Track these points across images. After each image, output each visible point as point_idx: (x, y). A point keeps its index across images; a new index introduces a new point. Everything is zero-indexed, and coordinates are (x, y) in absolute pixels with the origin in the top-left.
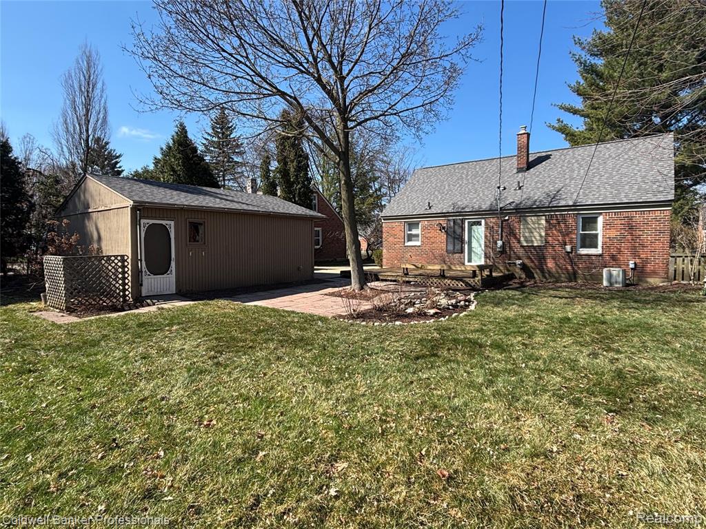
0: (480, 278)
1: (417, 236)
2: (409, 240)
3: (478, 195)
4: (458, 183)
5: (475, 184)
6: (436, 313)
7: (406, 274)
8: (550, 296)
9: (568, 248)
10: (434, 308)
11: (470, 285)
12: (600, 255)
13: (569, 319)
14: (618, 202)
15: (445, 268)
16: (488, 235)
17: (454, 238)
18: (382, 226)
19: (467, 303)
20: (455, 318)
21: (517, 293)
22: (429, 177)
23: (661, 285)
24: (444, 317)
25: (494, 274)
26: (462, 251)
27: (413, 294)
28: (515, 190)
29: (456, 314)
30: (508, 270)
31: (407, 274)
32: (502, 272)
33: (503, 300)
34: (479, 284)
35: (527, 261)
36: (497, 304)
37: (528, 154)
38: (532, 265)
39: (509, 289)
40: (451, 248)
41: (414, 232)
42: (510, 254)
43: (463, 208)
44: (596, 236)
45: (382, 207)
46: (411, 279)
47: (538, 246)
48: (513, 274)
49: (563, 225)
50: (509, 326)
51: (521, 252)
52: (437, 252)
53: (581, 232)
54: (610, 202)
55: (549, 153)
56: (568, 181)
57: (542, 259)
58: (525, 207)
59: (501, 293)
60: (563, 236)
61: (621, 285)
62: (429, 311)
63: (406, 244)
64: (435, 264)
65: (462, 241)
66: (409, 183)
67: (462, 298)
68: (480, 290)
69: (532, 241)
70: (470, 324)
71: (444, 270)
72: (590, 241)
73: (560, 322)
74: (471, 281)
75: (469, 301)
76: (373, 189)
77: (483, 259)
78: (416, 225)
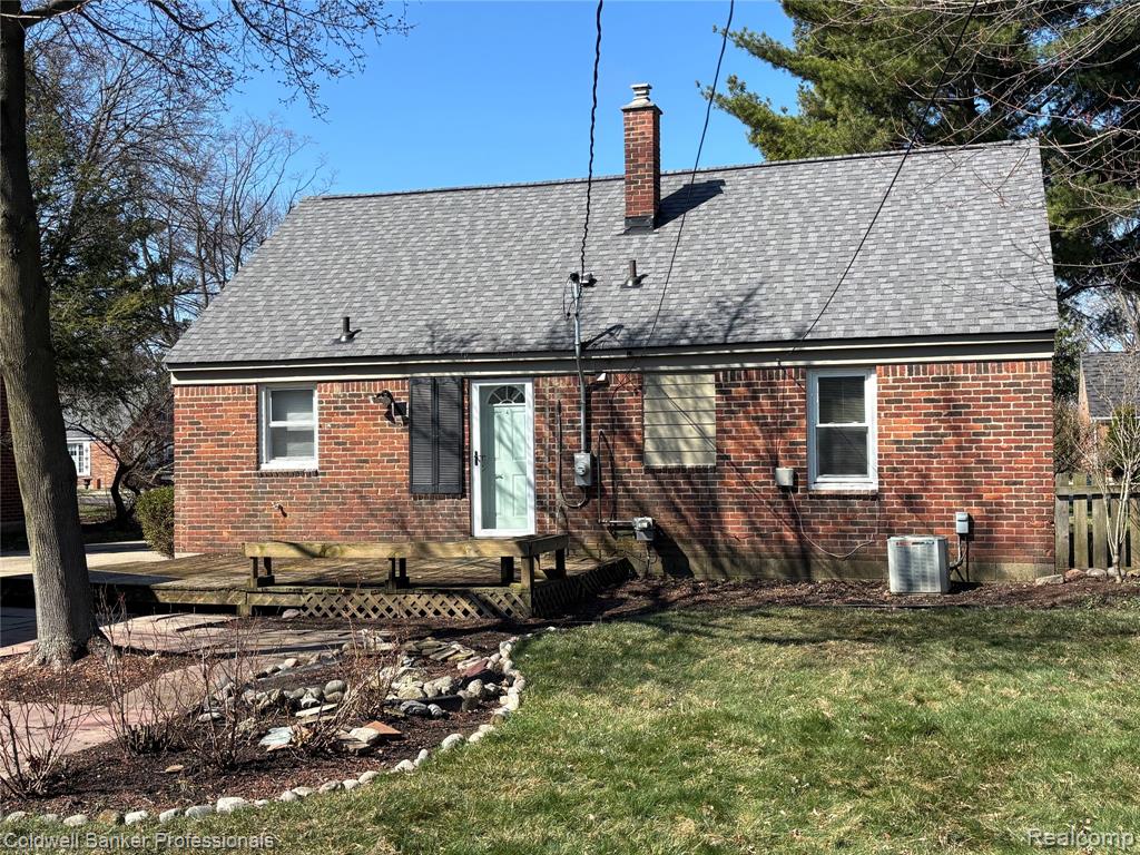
0: (526, 582)
1: (305, 436)
2: (277, 451)
3: (511, 301)
4: (445, 256)
5: (498, 264)
6: (381, 740)
7: (266, 582)
8: (751, 638)
9: (785, 475)
10: (372, 718)
11: (495, 612)
12: (875, 497)
13: (827, 725)
14: (917, 332)
15: (408, 551)
16: (547, 432)
17: (436, 443)
18: (171, 400)
19: (490, 687)
20: (451, 757)
21: (648, 632)
22: (343, 231)
23: (1040, 581)
24: (411, 752)
25: (570, 566)
26: (463, 490)
27: (290, 662)
28: (625, 286)
29: (455, 736)
30: (611, 550)
31: (269, 581)
32: (592, 557)
33: (608, 663)
34: (525, 604)
35: (667, 520)
36: (592, 682)
37: (657, 176)
38: (682, 529)
39: (621, 618)
40: (424, 477)
41: (295, 421)
42: (615, 496)
43: (464, 342)
44: (861, 435)
45: (174, 331)
46: (284, 601)
47: (697, 470)
48: (625, 564)
49: (765, 402)
50: (645, 773)
51: (646, 487)
52: (377, 495)
53: (819, 425)
54: (895, 333)
55: (718, 176)
56: (774, 264)
57: (708, 508)
58: (654, 343)
59: (598, 636)
60: (769, 436)
61: (938, 589)
62: (356, 733)
63: (265, 467)
64: (371, 538)
65: (463, 454)
66: (274, 245)
67: (470, 664)
68: (530, 628)
69: (678, 453)
70: (506, 776)
71: (403, 561)
72: (842, 452)
73: (804, 741)
74: (496, 596)
75: (495, 676)
76: (141, 262)
77: (531, 515)
78: (302, 396)
